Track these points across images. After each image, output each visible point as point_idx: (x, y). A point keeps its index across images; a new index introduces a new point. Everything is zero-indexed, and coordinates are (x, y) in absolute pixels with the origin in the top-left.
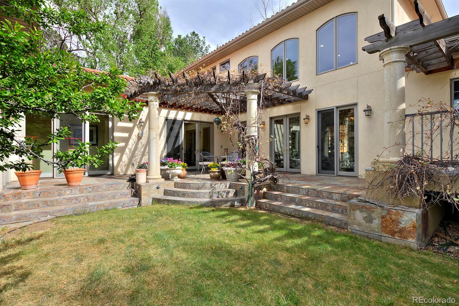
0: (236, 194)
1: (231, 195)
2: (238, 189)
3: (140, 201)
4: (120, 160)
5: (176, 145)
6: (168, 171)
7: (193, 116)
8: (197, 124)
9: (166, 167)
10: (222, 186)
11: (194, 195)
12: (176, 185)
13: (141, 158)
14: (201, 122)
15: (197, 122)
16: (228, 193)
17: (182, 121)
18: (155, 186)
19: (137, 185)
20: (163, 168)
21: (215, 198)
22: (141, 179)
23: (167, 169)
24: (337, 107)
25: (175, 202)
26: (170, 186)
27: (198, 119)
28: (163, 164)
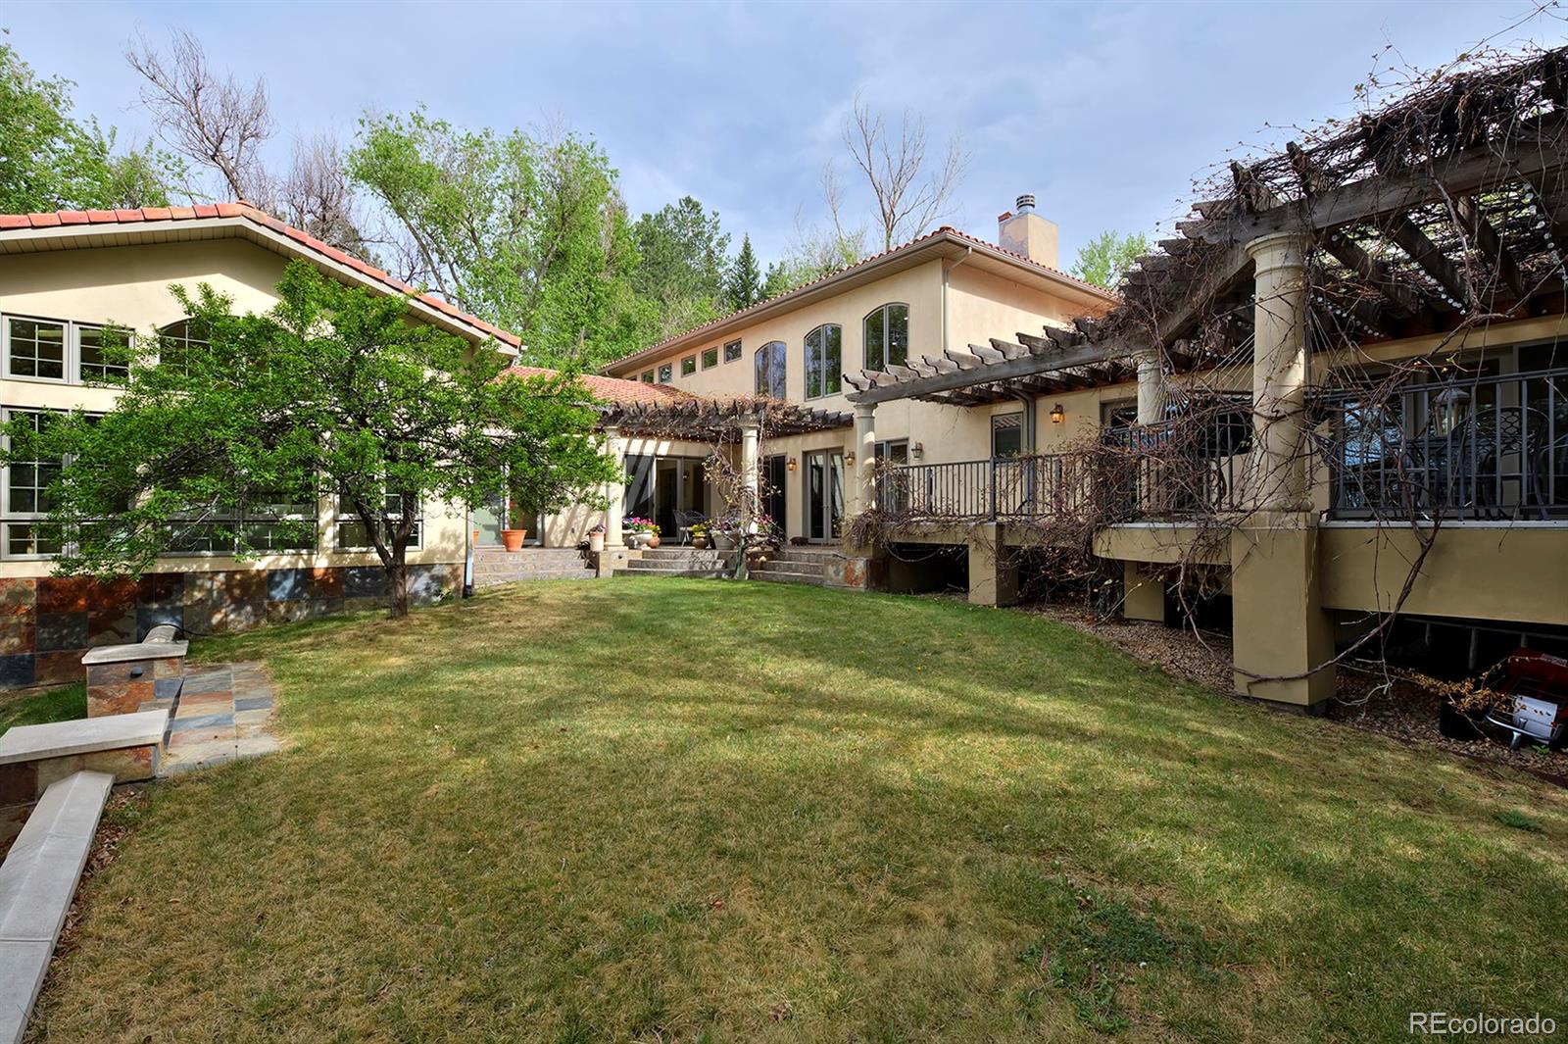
0: (726, 565)
1: (719, 566)
2: (729, 558)
3: (597, 573)
4: (554, 522)
5: (643, 500)
6: (632, 537)
7: (671, 447)
8: (679, 461)
9: (629, 531)
10: (707, 556)
11: (669, 565)
12: (645, 554)
13: (586, 521)
14: (685, 457)
15: (680, 457)
16: (714, 563)
17: (652, 458)
18: (617, 555)
19: (592, 553)
20: (625, 532)
21: (697, 568)
22: (598, 545)
23: (631, 534)
24: (888, 442)
25: (644, 573)
26: (637, 555)
27: (681, 453)
28: (625, 527)
